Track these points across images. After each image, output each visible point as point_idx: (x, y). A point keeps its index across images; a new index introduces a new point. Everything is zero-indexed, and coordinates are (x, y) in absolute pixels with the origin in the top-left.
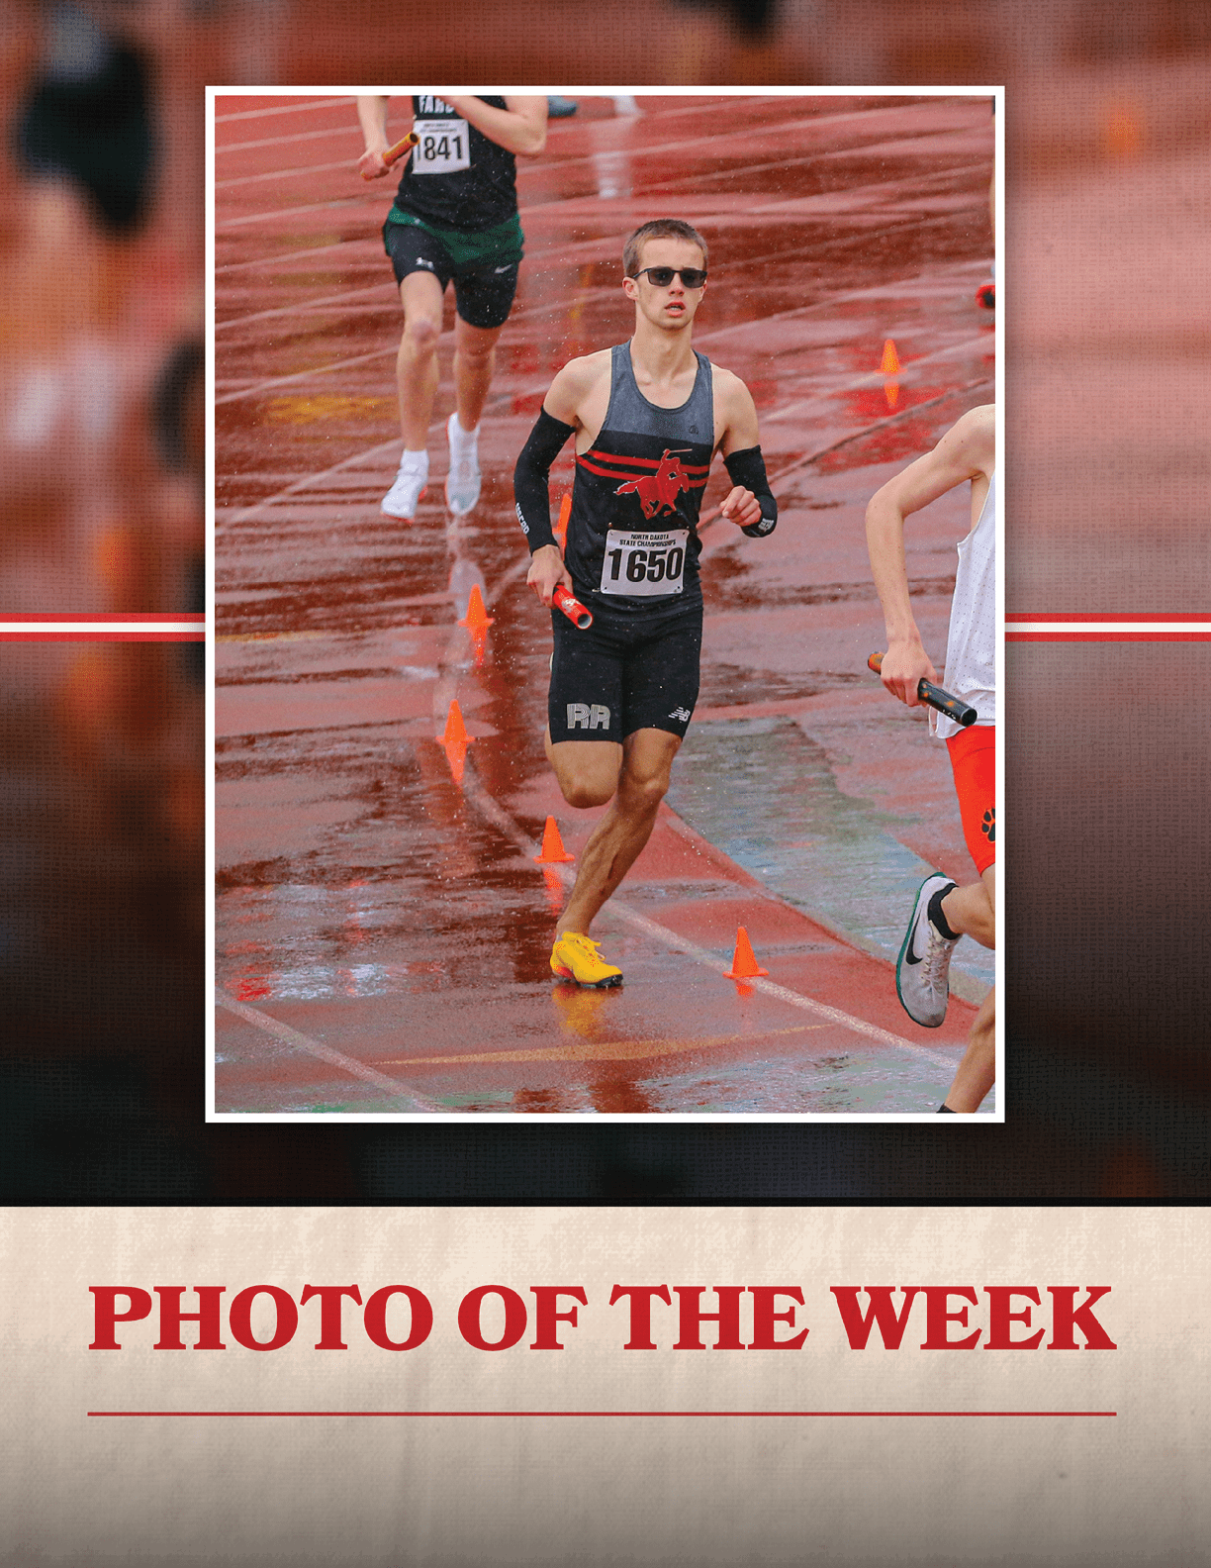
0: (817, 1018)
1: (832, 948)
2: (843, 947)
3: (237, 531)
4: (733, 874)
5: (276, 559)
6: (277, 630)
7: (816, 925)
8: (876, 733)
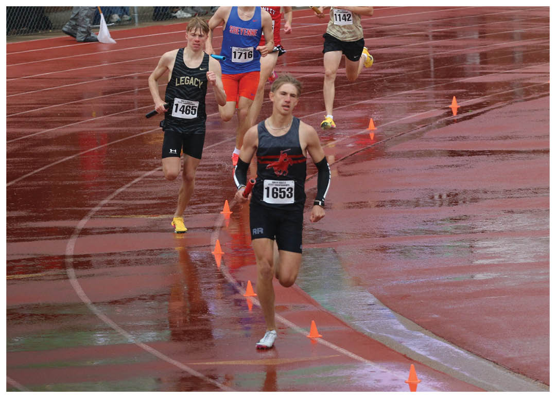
0: (338, 353)
1: (344, 328)
2: (348, 328)
3: (146, 179)
4: (311, 301)
5: (158, 189)
6: (159, 214)
7: (338, 319)
8: (362, 254)
